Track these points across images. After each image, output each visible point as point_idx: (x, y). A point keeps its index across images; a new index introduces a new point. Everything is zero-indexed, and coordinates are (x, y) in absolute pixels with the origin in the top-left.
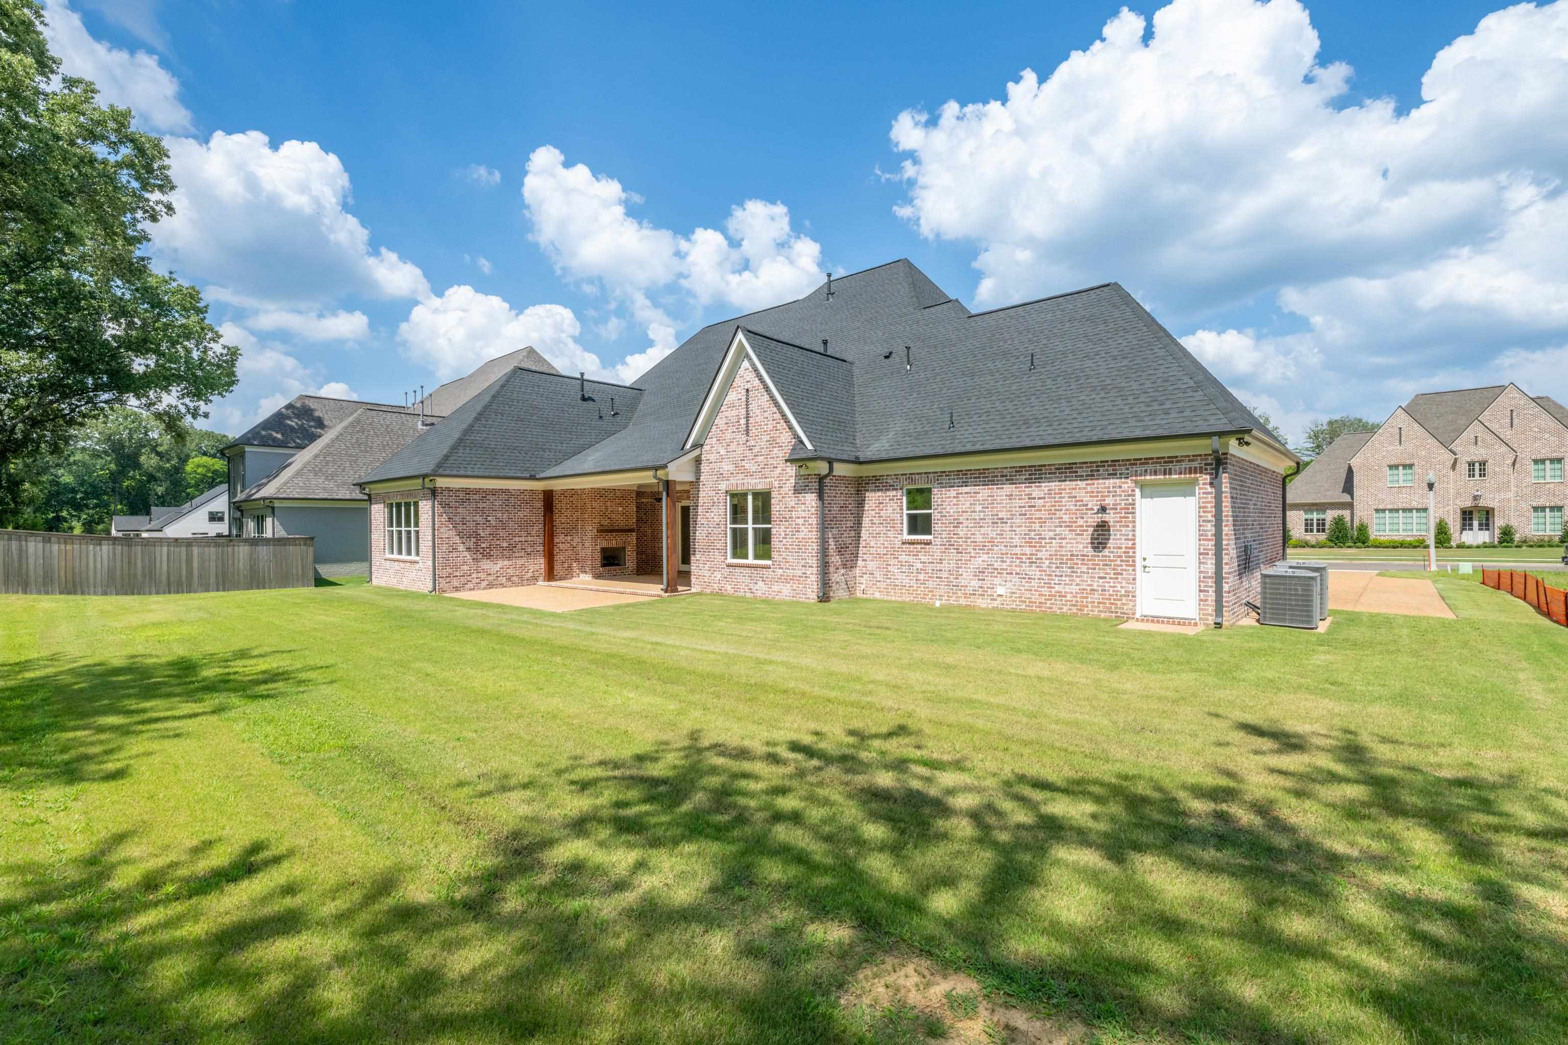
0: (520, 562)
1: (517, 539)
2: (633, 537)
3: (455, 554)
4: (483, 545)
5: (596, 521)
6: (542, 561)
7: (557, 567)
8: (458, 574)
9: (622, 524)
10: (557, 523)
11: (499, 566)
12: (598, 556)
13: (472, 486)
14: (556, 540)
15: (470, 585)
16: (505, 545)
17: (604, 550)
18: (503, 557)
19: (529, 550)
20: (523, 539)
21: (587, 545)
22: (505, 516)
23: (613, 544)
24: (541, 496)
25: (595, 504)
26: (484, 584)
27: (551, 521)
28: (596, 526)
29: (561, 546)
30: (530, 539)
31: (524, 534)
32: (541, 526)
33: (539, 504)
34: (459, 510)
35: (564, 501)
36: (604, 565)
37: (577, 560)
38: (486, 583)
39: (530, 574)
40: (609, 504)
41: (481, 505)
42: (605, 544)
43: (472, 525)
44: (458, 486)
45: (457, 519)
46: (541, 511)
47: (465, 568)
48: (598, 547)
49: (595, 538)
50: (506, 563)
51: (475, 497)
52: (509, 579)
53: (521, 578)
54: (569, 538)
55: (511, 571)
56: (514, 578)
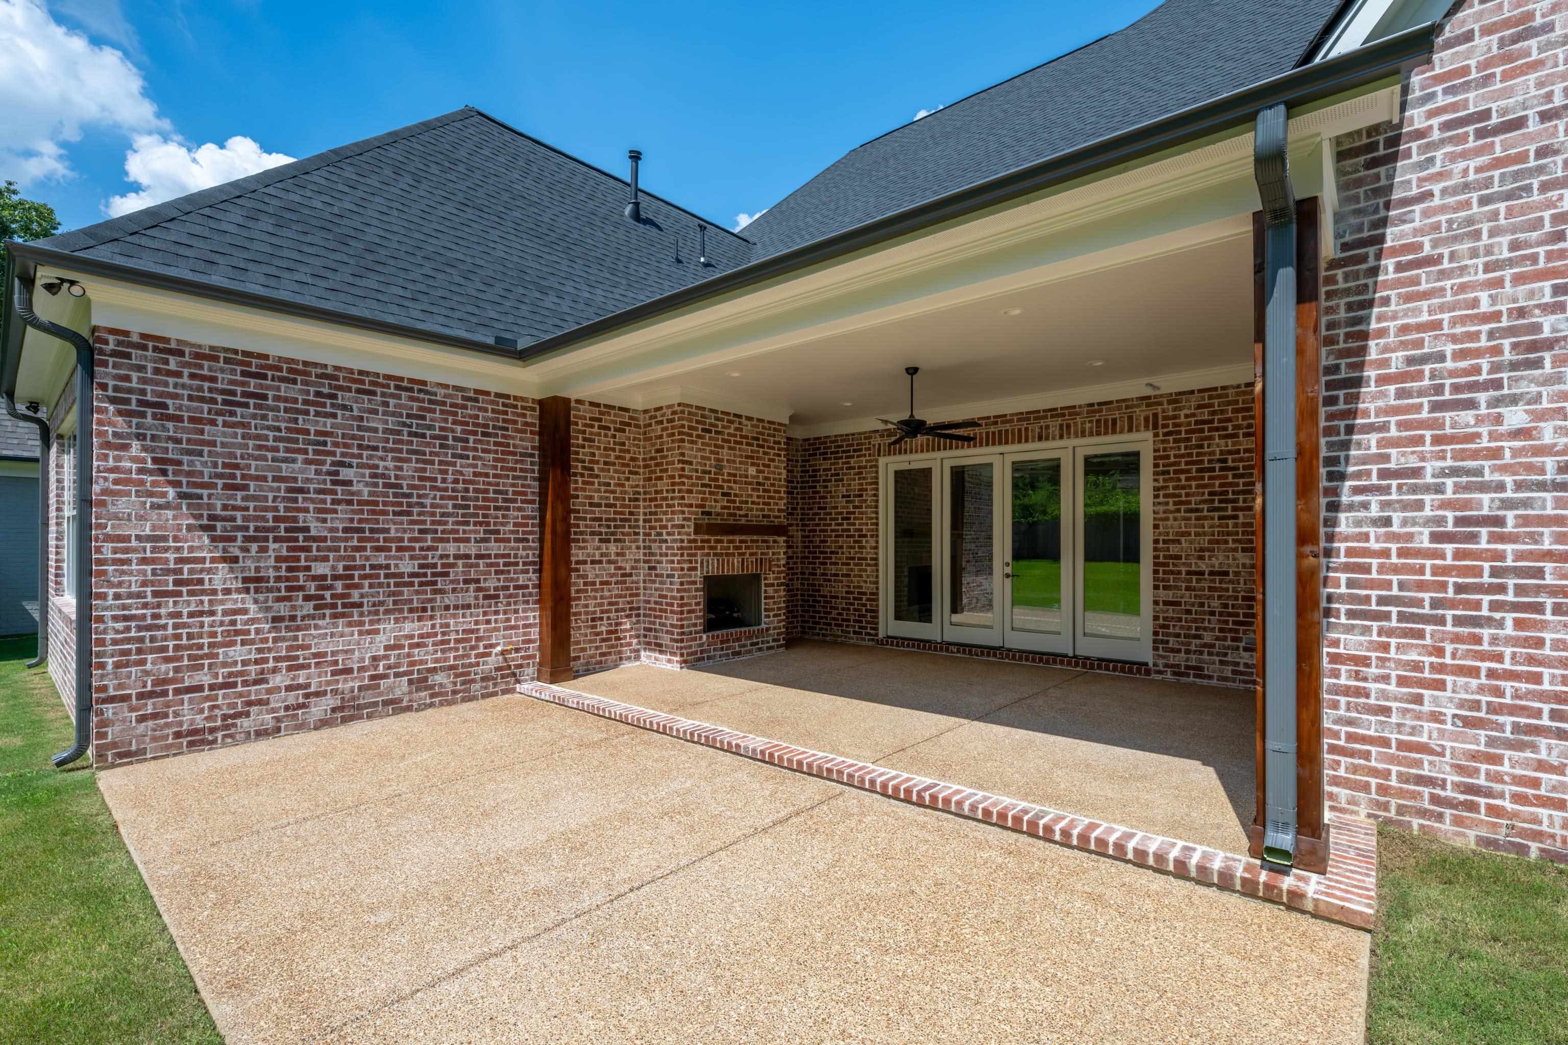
0: (459, 623)
1: (451, 548)
2: (778, 550)
3: (187, 604)
4: (320, 569)
5: (694, 499)
6: (533, 616)
7: (580, 633)
8: (204, 678)
9: (754, 513)
10: (579, 503)
11: (382, 639)
12: (696, 599)
13: (275, 350)
14: (577, 554)
15: (262, 717)
16: (407, 566)
17: (711, 582)
18: (399, 609)
19: (491, 584)
20: (472, 549)
21: (665, 568)
22: (408, 469)
23: (734, 567)
24: (532, 418)
25: (691, 452)
26: (319, 709)
27: (564, 496)
28: (693, 514)
29: (591, 572)
30: (494, 548)
31: (475, 532)
32: (531, 510)
33: (527, 442)
34: (216, 432)
35: (602, 441)
36: (710, 626)
37: (633, 611)
38: (330, 702)
39: (493, 661)
40: (725, 453)
41: (312, 423)
42: (714, 567)
43: (273, 492)
44: (206, 339)
45: (202, 466)
46: (532, 465)
47: (238, 652)
48: (698, 576)
49: (689, 549)
50: (409, 627)
51: (284, 390)
52: (420, 683)
53: (463, 675)
54: (613, 548)
55: (427, 656)
56: (440, 678)
